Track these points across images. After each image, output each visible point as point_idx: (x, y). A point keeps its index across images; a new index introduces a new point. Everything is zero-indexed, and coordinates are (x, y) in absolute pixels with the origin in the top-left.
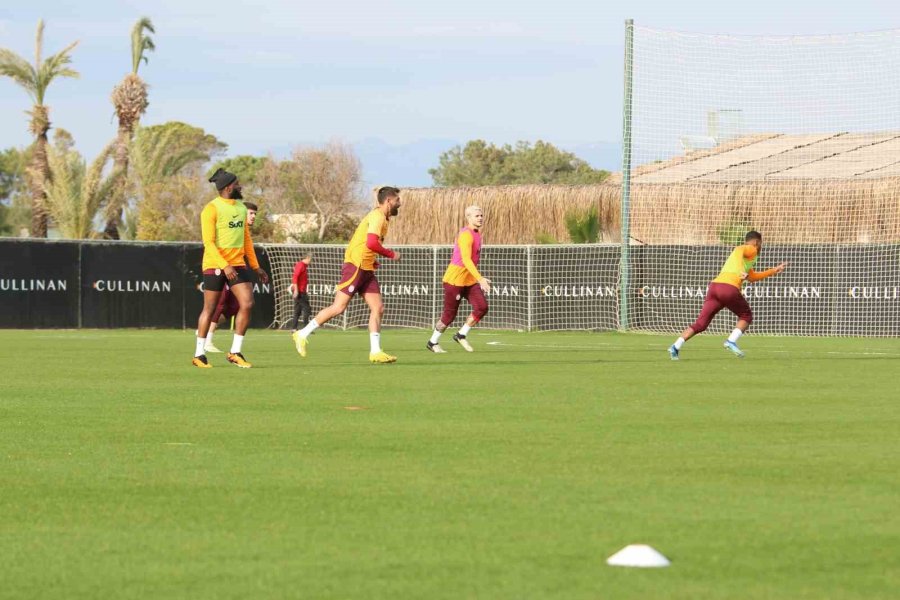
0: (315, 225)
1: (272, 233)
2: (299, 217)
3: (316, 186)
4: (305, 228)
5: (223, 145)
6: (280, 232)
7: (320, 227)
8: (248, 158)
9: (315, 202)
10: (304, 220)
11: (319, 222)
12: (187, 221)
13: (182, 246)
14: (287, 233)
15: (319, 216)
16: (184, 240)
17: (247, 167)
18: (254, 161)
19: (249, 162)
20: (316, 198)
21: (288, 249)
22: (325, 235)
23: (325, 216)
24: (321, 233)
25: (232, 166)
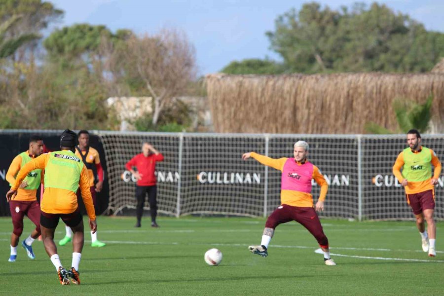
0: (149, 109)
1: (107, 118)
2: (133, 101)
3: (151, 72)
4: (138, 113)
5: (60, 12)
6: (115, 116)
7: (154, 112)
8: (84, 26)
9: (149, 87)
10: (138, 104)
11: (153, 107)
12: (22, 106)
13: (17, 135)
14: (122, 118)
15: (153, 100)
16: (19, 128)
17: (85, 34)
18: (91, 29)
19: (86, 30)
20: (150, 83)
21: (122, 137)
22: (159, 120)
23: (160, 102)
24: (155, 118)
25: (69, 33)
